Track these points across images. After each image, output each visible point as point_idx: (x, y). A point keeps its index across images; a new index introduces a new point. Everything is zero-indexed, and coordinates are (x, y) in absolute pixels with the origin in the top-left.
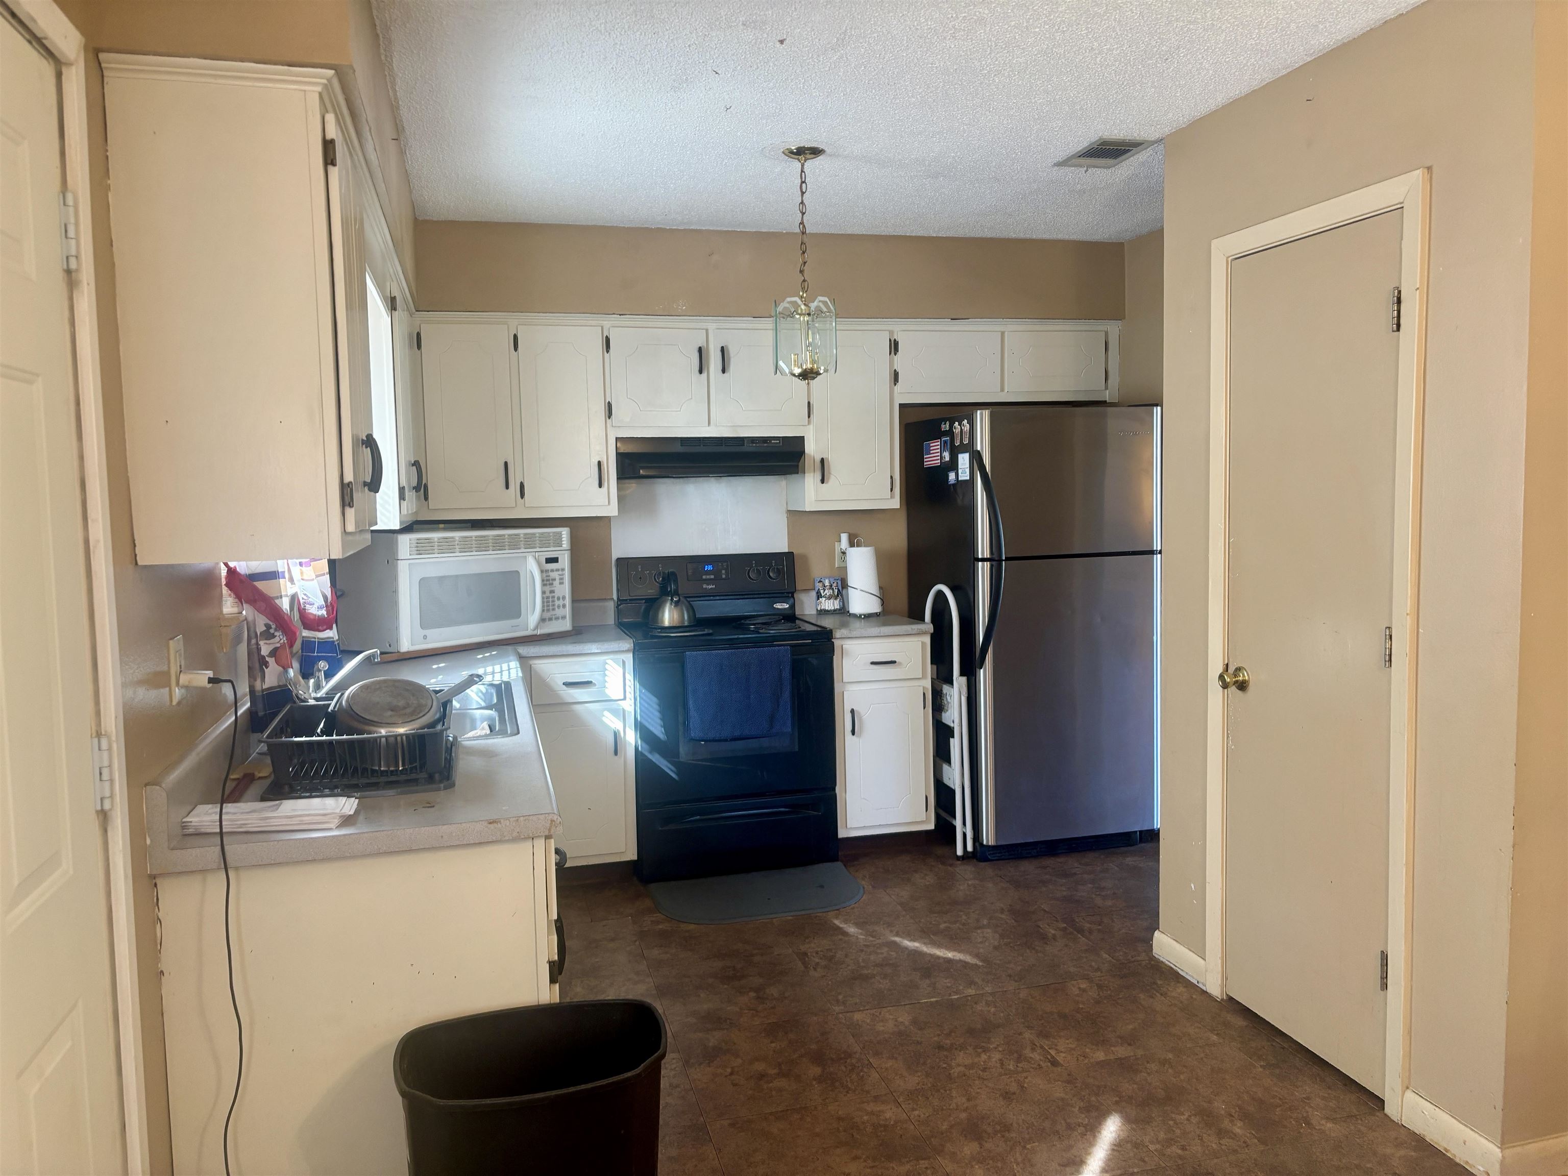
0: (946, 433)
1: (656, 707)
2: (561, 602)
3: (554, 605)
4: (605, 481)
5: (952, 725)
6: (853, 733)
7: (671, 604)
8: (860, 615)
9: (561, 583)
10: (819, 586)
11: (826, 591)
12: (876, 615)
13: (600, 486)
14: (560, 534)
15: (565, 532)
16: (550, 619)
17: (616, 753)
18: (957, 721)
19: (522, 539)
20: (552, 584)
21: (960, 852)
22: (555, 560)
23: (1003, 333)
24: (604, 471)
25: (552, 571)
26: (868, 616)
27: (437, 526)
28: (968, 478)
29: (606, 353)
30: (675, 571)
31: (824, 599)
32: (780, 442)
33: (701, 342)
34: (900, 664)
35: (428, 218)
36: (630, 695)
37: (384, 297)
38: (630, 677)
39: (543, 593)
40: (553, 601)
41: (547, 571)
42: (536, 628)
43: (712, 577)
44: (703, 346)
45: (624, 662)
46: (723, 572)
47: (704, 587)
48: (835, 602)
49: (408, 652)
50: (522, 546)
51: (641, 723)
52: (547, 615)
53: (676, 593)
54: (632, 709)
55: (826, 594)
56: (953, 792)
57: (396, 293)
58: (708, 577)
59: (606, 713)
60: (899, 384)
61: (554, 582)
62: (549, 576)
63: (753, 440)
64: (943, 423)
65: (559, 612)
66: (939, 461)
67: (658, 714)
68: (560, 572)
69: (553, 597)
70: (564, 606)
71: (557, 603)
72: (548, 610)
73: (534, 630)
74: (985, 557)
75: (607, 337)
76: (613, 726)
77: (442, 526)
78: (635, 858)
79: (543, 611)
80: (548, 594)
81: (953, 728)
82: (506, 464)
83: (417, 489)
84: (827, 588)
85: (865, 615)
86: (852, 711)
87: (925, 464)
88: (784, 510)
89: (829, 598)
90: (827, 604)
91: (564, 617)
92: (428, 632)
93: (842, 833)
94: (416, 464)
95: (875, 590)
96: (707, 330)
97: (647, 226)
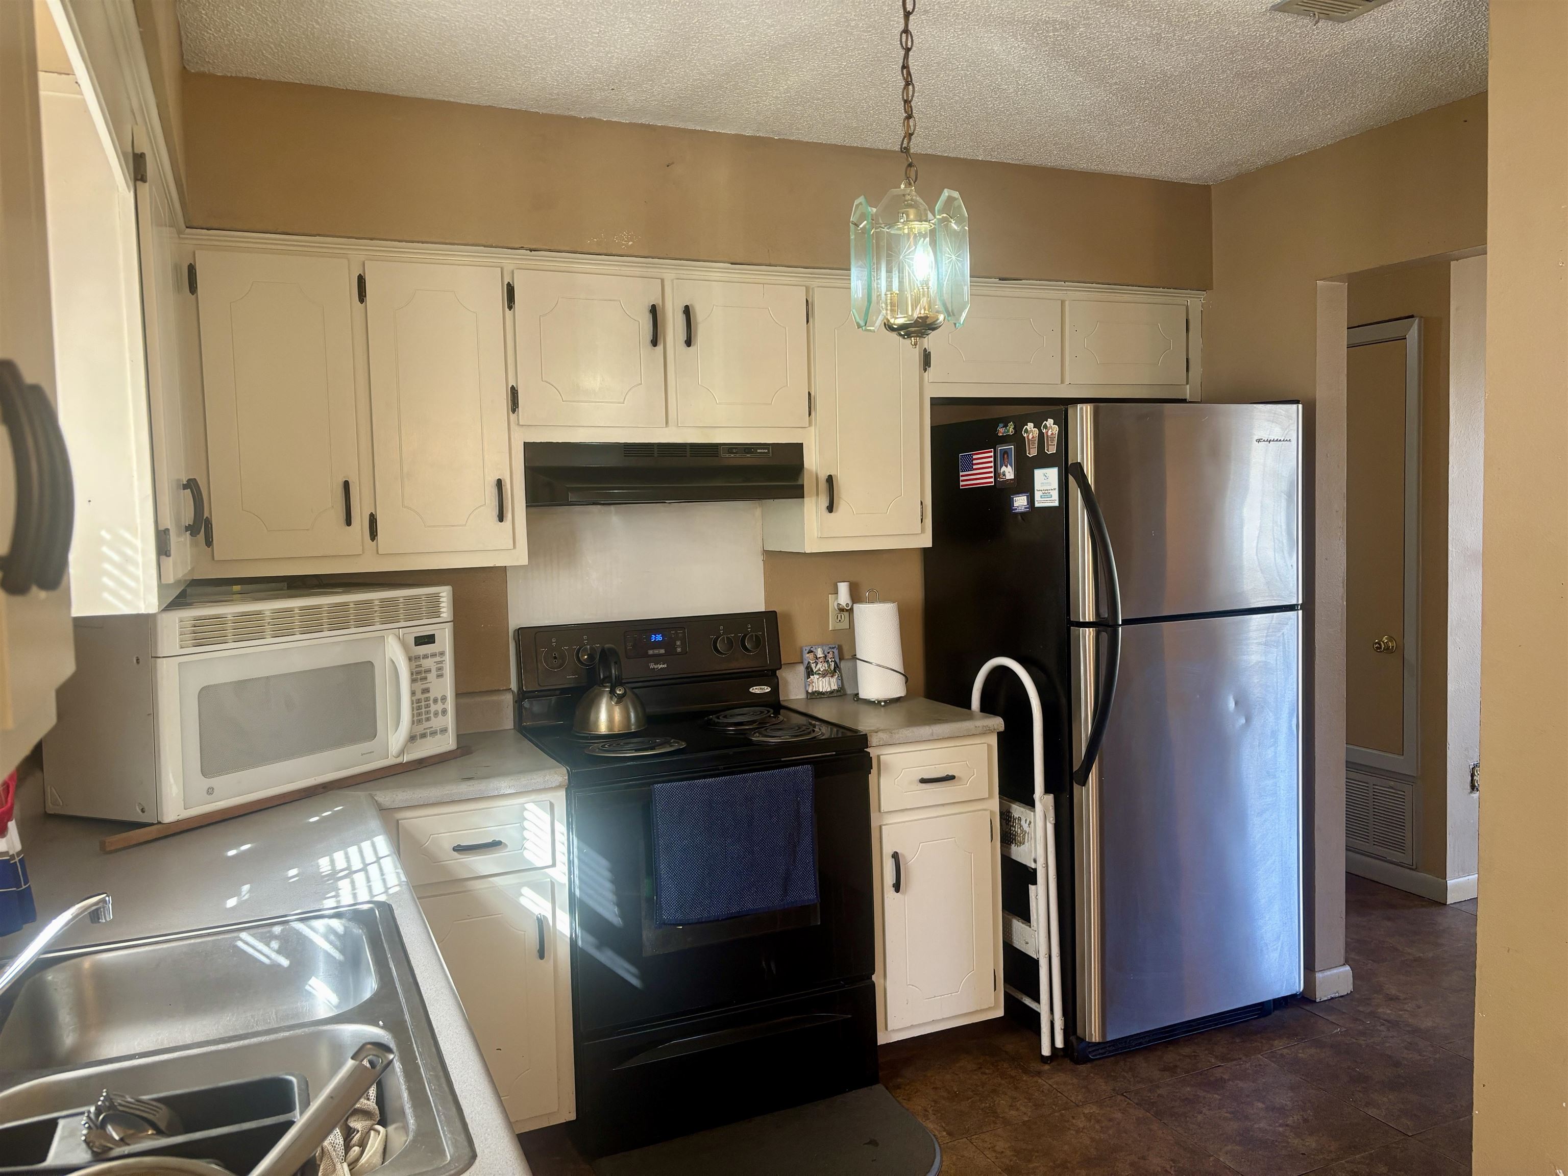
0: (1005, 440)
1: (607, 874)
2: (439, 707)
3: (428, 713)
4: (507, 511)
5: (1033, 866)
6: (897, 887)
7: (611, 699)
8: (879, 702)
9: (440, 676)
10: (809, 657)
11: (819, 666)
12: (898, 700)
13: (501, 518)
14: (437, 596)
15: (445, 593)
16: (423, 736)
17: (541, 955)
18: (1041, 861)
19: (377, 608)
20: (426, 678)
21: (1046, 1051)
22: (429, 639)
23: (1063, 302)
24: (507, 495)
25: (425, 657)
26: (891, 702)
27: (228, 588)
28: (1056, 504)
29: (507, 309)
30: (613, 646)
31: (816, 677)
32: (769, 452)
33: (655, 299)
34: (960, 778)
35: (205, 69)
36: (562, 858)
37: (123, 154)
38: (561, 828)
39: (413, 693)
40: (428, 706)
41: (417, 658)
42: (402, 752)
43: (662, 651)
44: (659, 305)
45: (552, 805)
46: (678, 643)
47: (651, 667)
48: (832, 680)
49: (178, 822)
50: (377, 619)
51: (581, 902)
52: (420, 729)
53: (619, 682)
54: (565, 880)
55: (819, 670)
56: (1035, 963)
57: (143, 147)
58: (656, 652)
59: (525, 891)
60: (931, 370)
61: (429, 675)
62: (420, 666)
63: (732, 448)
64: (1001, 425)
65: (436, 723)
66: (992, 480)
67: (609, 885)
68: (438, 659)
69: (427, 699)
70: (444, 712)
71: (433, 708)
72: (420, 721)
73: (398, 756)
74: (1087, 620)
75: (509, 284)
76: (536, 911)
77: (236, 588)
78: (573, 1117)
79: (413, 723)
80: (419, 695)
81: (1035, 870)
82: (346, 485)
83: (192, 529)
84: (820, 660)
85: (885, 702)
86: (895, 856)
87: (961, 483)
88: (760, 549)
89: (824, 675)
90: (821, 683)
91: (444, 731)
92: (215, 782)
93: (883, 1039)
94: (191, 485)
95: (898, 665)
96: (663, 281)
97: (572, 113)
